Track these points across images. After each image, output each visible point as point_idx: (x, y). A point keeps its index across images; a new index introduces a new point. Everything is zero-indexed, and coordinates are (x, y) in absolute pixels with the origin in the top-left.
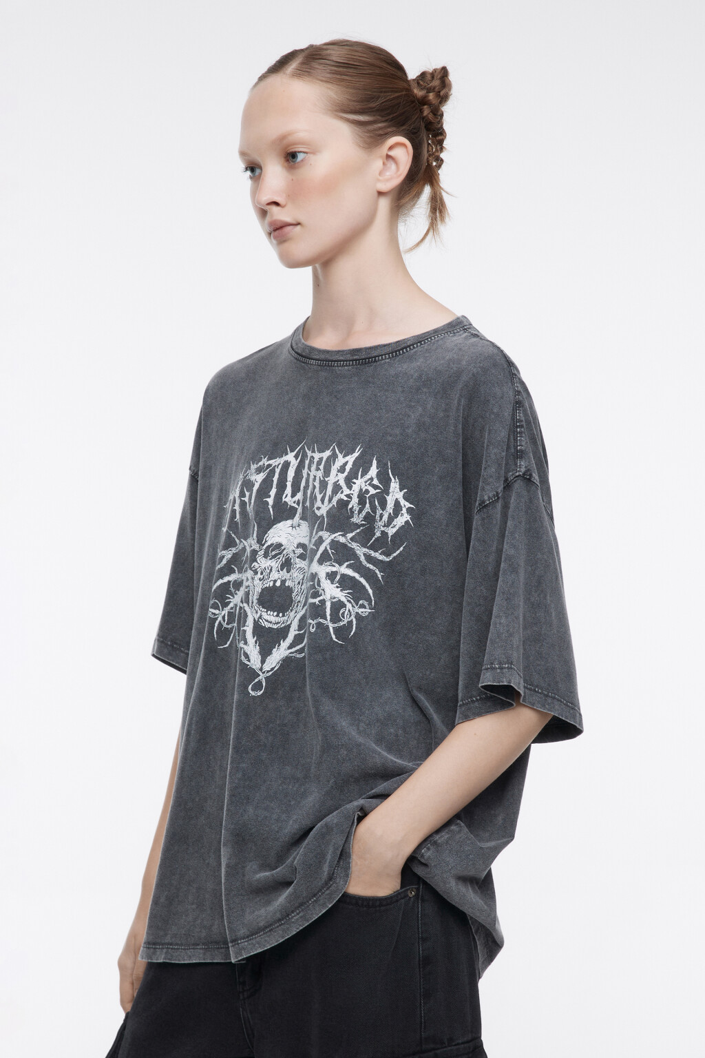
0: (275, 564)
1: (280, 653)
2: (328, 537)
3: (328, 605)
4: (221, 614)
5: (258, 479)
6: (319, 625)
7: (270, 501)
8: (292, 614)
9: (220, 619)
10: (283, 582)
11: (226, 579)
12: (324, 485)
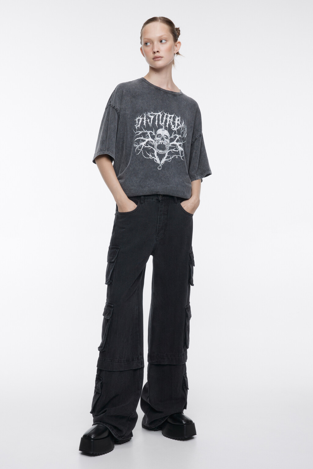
0: (160, 139)
1: (164, 160)
2: (178, 136)
3: (180, 152)
4: (137, 146)
5: (152, 117)
6: (178, 156)
7: (156, 123)
8: (166, 151)
9: (137, 147)
10: (163, 143)
11: (140, 138)
12: (174, 123)
